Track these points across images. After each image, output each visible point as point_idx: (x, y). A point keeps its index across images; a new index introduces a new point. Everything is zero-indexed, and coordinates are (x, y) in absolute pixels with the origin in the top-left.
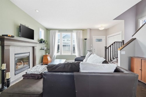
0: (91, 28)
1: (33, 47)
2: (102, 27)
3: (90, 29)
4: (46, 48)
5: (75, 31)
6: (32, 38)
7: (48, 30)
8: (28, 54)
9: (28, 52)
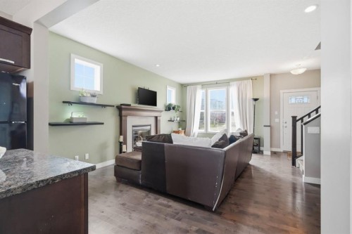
0: (273, 72)
1: (156, 118)
2: (298, 66)
3: (271, 76)
4: (178, 119)
5: (235, 83)
6: (154, 104)
7: (183, 87)
8: (148, 128)
9: (149, 124)
